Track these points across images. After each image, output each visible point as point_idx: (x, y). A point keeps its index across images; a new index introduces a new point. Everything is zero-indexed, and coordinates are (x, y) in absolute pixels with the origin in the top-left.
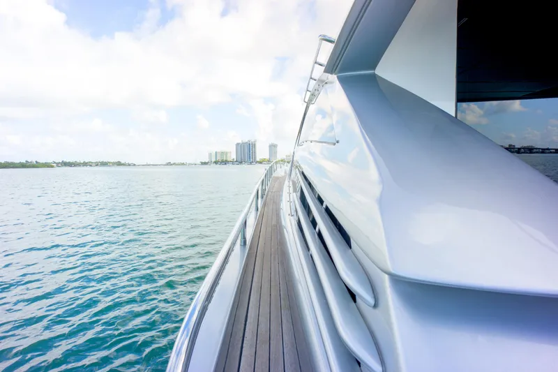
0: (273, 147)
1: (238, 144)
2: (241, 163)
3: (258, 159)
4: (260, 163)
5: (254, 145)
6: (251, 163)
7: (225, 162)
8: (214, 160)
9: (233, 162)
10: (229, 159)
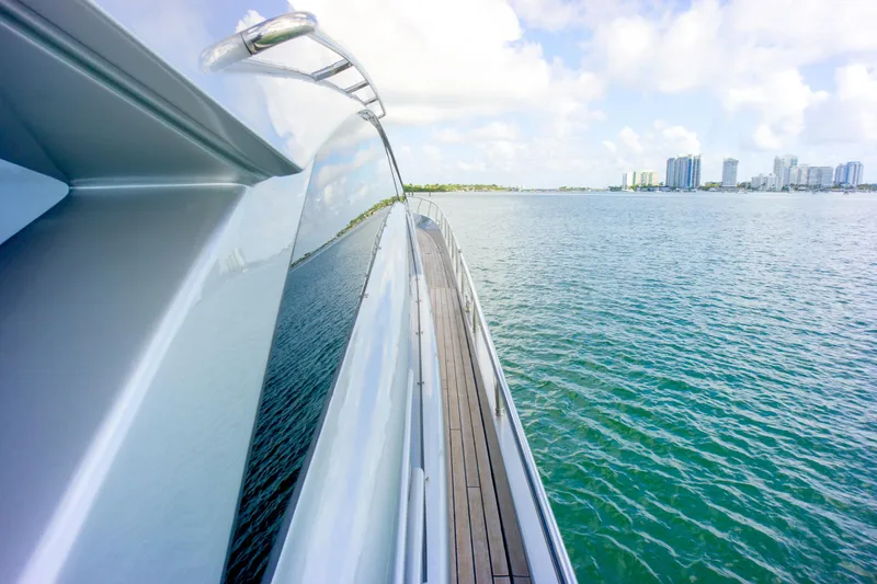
0: (730, 165)
1: (670, 160)
2: (673, 189)
3: (702, 183)
4: (706, 189)
5: (698, 162)
6: (690, 190)
7: (650, 188)
8: (630, 183)
9: (661, 187)
10: (654, 183)
